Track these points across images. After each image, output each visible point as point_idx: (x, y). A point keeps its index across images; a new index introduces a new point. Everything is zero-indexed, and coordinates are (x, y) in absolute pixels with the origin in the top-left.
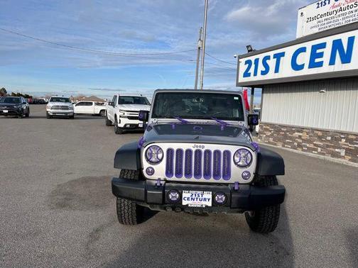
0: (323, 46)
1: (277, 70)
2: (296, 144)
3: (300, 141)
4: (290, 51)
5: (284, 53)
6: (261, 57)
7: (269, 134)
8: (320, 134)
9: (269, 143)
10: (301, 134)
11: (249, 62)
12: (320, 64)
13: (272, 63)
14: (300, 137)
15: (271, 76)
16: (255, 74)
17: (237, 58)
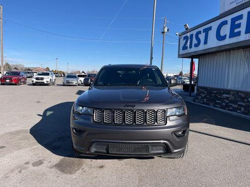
0: (241, 17)
1: (206, 43)
2: (224, 104)
3: (227, 101)
4: (215, 25)
5: (211, 27)
6: (194, 32)
7: (203, 95)
8: (243, 95)
9: (204, 103)
10: (228, 96)
11: (186, 38)
12: (239, 34)
13: (202, 37)
14: (227, 98)
15: (202, 47)
16: (191, 47)
17: (178, 36)
